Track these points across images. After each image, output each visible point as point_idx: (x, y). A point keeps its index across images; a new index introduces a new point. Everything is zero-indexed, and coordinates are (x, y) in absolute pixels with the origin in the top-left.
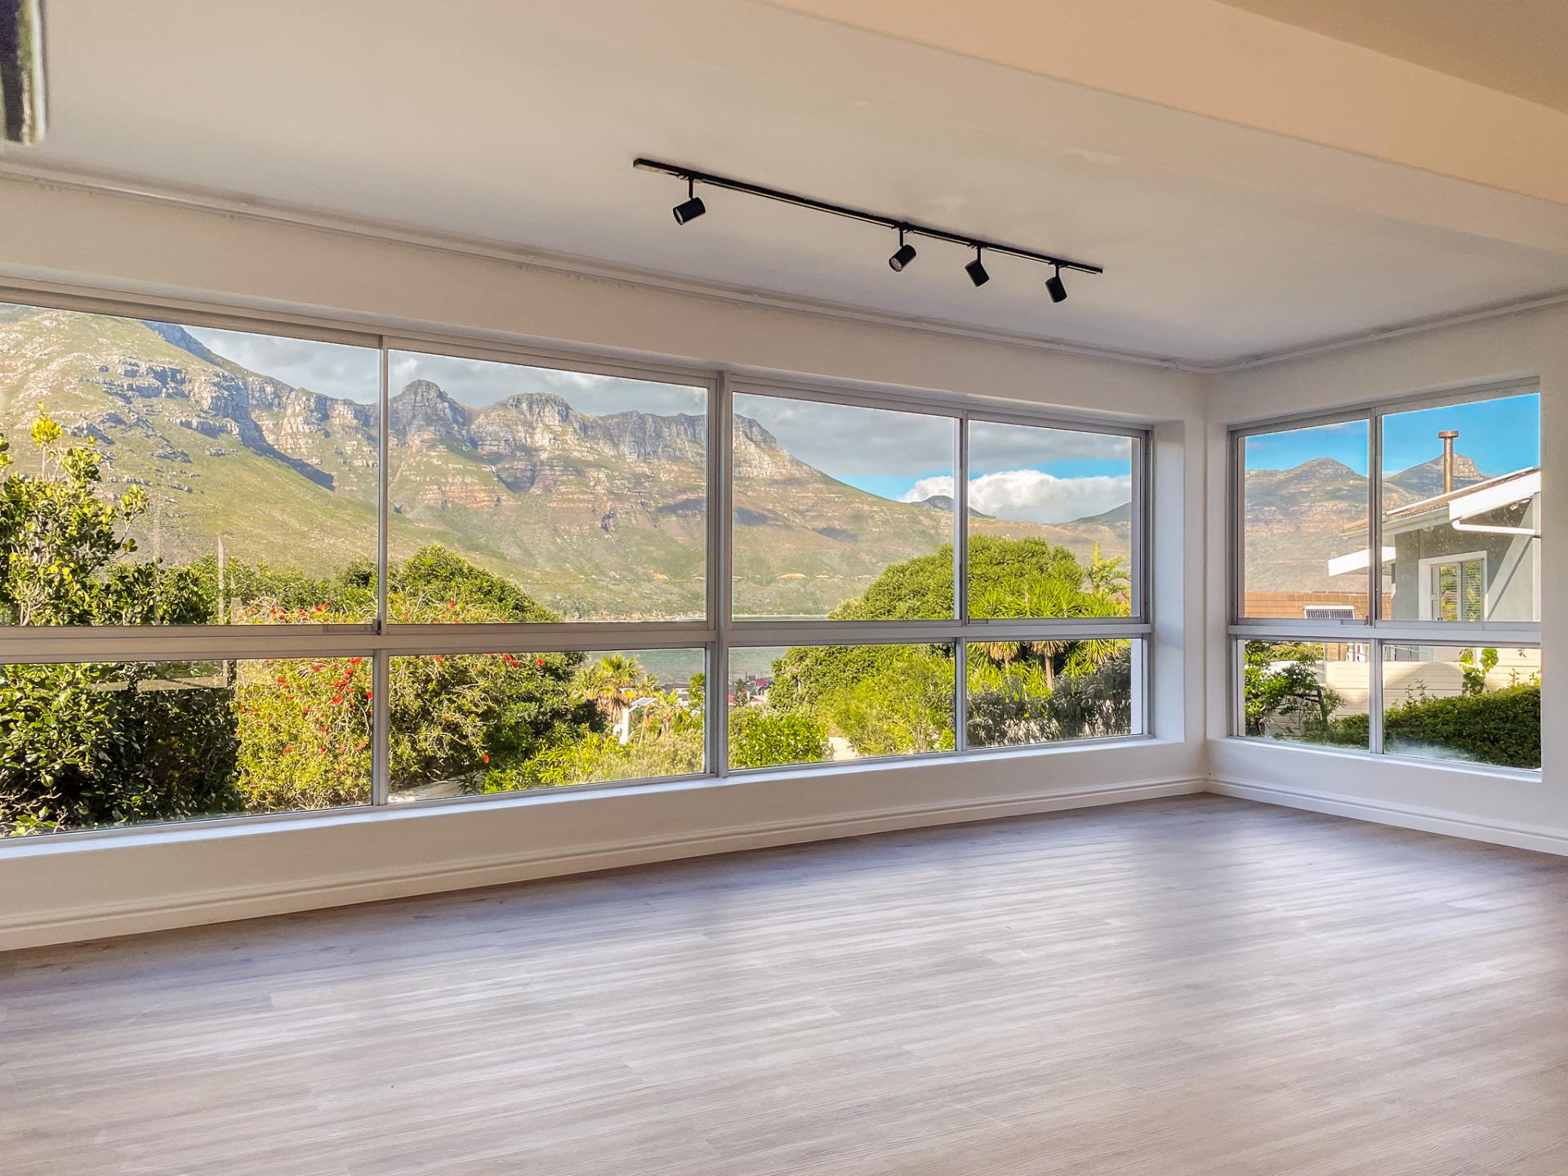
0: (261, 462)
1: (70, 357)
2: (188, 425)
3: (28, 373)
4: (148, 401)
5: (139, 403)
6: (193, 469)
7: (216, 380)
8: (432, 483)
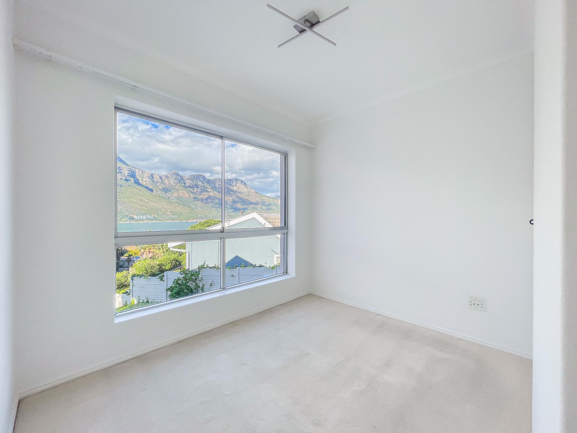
6: (123, 188)
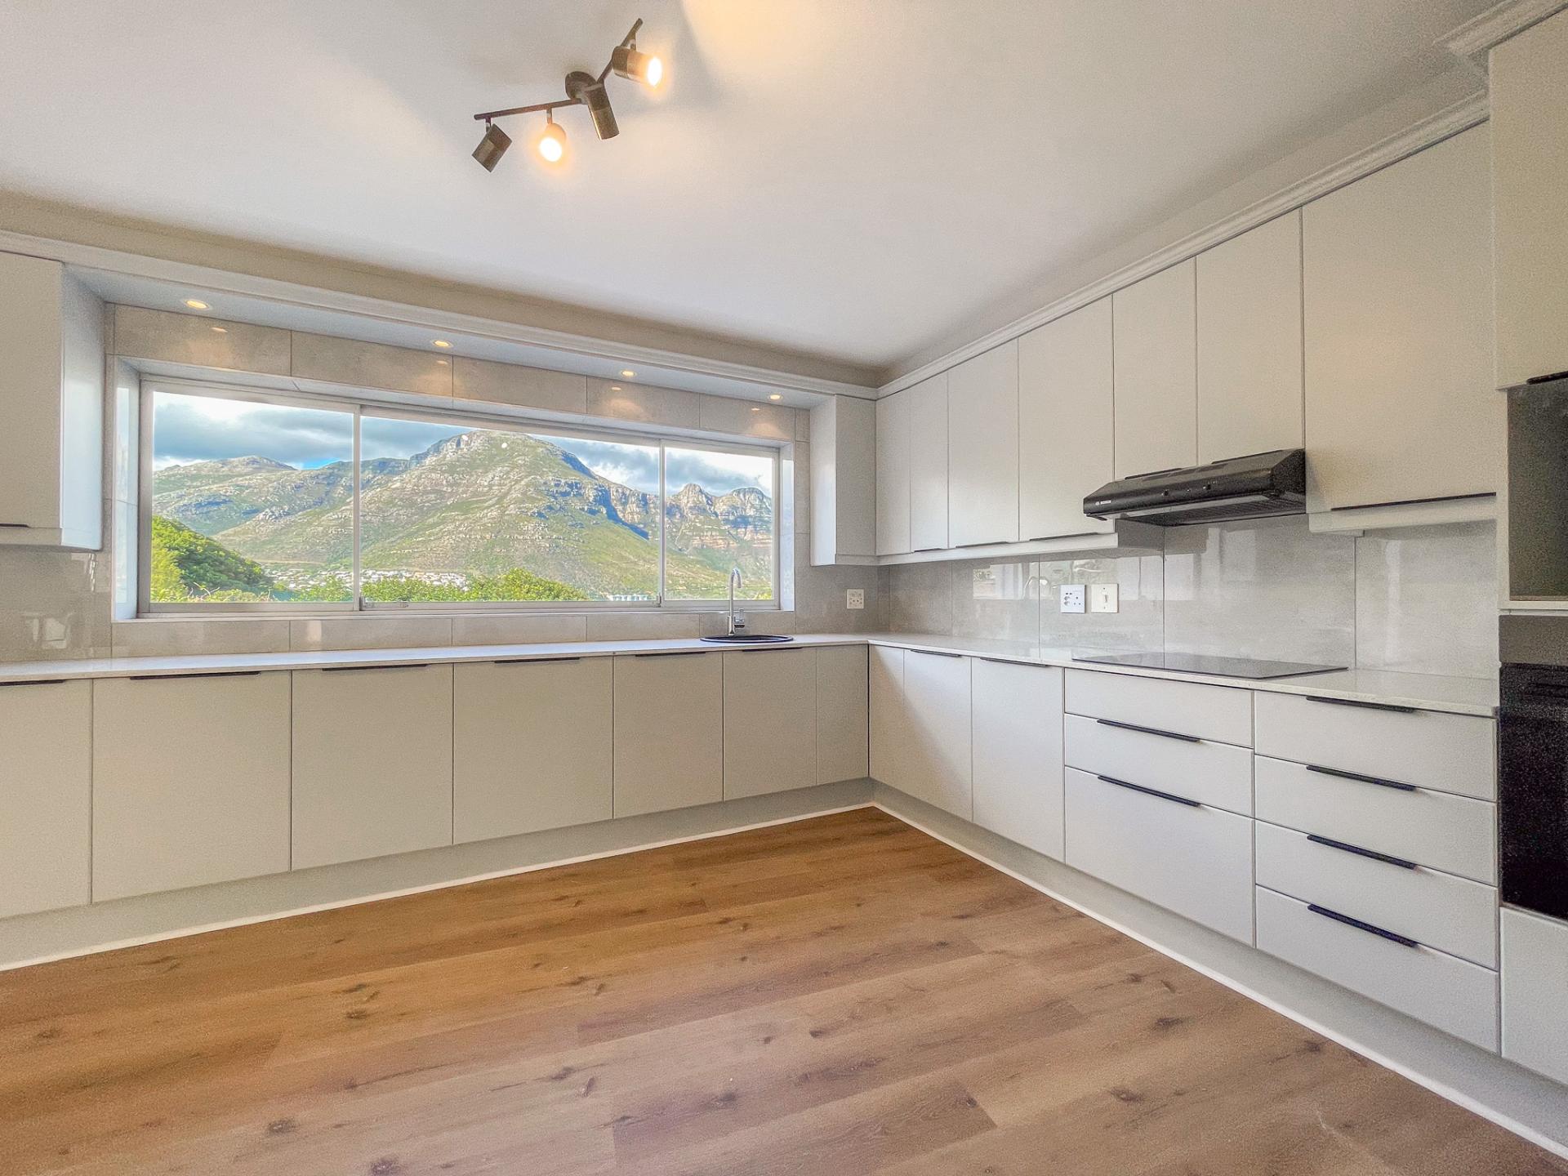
0: (617, 527)
1: (530, 478)
2: (583, 509)
3: (511, 486)
4: (565, 498)
5: (561, 499)
7: (596, 487)
8: (696, 536)
